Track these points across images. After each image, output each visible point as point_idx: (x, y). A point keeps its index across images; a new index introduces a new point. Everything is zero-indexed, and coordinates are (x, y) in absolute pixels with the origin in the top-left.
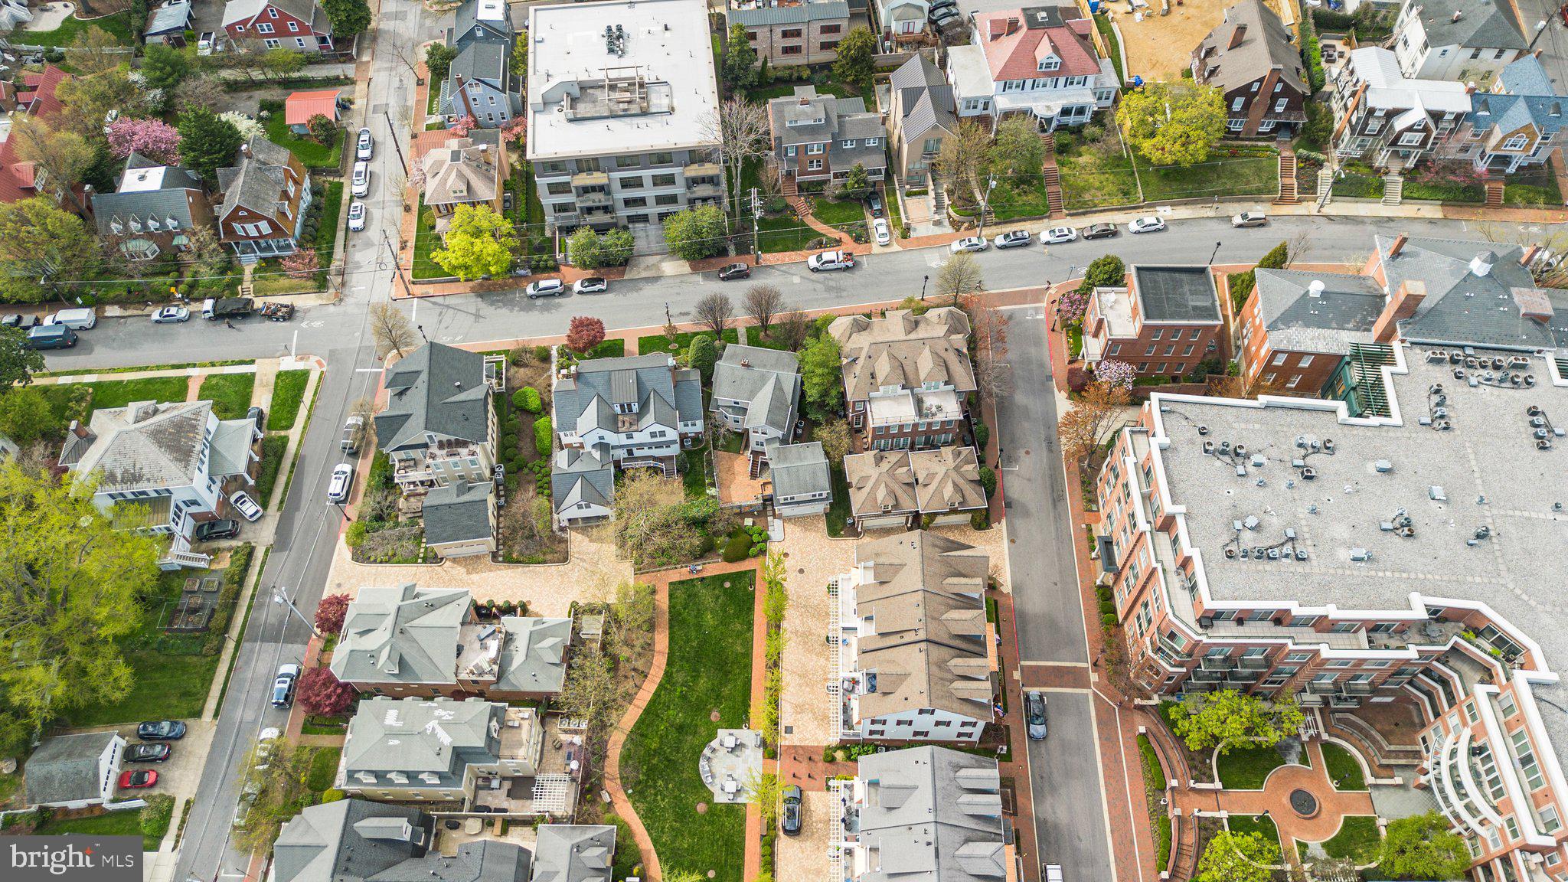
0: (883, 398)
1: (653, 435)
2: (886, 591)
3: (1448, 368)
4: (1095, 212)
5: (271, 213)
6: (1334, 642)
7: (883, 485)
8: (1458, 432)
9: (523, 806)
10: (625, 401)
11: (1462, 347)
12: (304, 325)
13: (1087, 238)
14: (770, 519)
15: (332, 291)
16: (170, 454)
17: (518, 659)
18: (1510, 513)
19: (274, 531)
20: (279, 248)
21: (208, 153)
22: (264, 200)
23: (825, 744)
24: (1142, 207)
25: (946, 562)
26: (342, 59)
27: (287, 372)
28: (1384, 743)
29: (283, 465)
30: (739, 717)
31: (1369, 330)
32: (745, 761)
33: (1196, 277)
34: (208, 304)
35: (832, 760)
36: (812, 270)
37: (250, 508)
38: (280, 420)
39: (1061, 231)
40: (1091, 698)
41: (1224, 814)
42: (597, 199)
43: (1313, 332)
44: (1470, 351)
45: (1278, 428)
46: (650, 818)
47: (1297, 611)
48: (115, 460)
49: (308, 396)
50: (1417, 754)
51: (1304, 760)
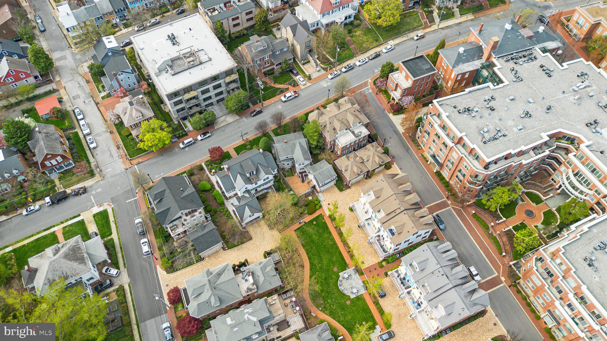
0: (341, 136)
1: (264, 180)
2: (381, 199)
3: (511, 61)
4: (369, 50)
5: (61, 152)
6: (526, 157)
7: (354, 166)
8: (525, 80)
9: (285, 332)
10: (251, 171)
11: (512, 54)
12: (93, 192)
13: (371, 60)
14: (317, 194)
15: (97, 175)
16: (76, 262)
17: (261, 279)
18: (552, 99)
19: (127, 276)
20: (66, 166)
21: (20, 137)
22: (55, 148)
23: (377, 262)
24: (383, 44)
25: (395, 181)
26: (48, 82)
27: (97, 213)
28: (542, 185)
29: (117, 250)
30: (344, 266)
31: (482, 58)
32: (354, 280)
33: (420, 59)
34: (48, 199)
35: (382, 267)
36: (284, 102)
37: (114, 272)
38: (105, 233)
39: (362, 60)
40: (452, 209)
41: (511, 227)
42: (194, 102)
43: (466, 65)
44: (515, 54)
45: (476, 98)
46: (332, 314)
47: (513, 152)
48: (53, 274)
49: (111, 219)
50: (552, 185)
51: (523, 201)
